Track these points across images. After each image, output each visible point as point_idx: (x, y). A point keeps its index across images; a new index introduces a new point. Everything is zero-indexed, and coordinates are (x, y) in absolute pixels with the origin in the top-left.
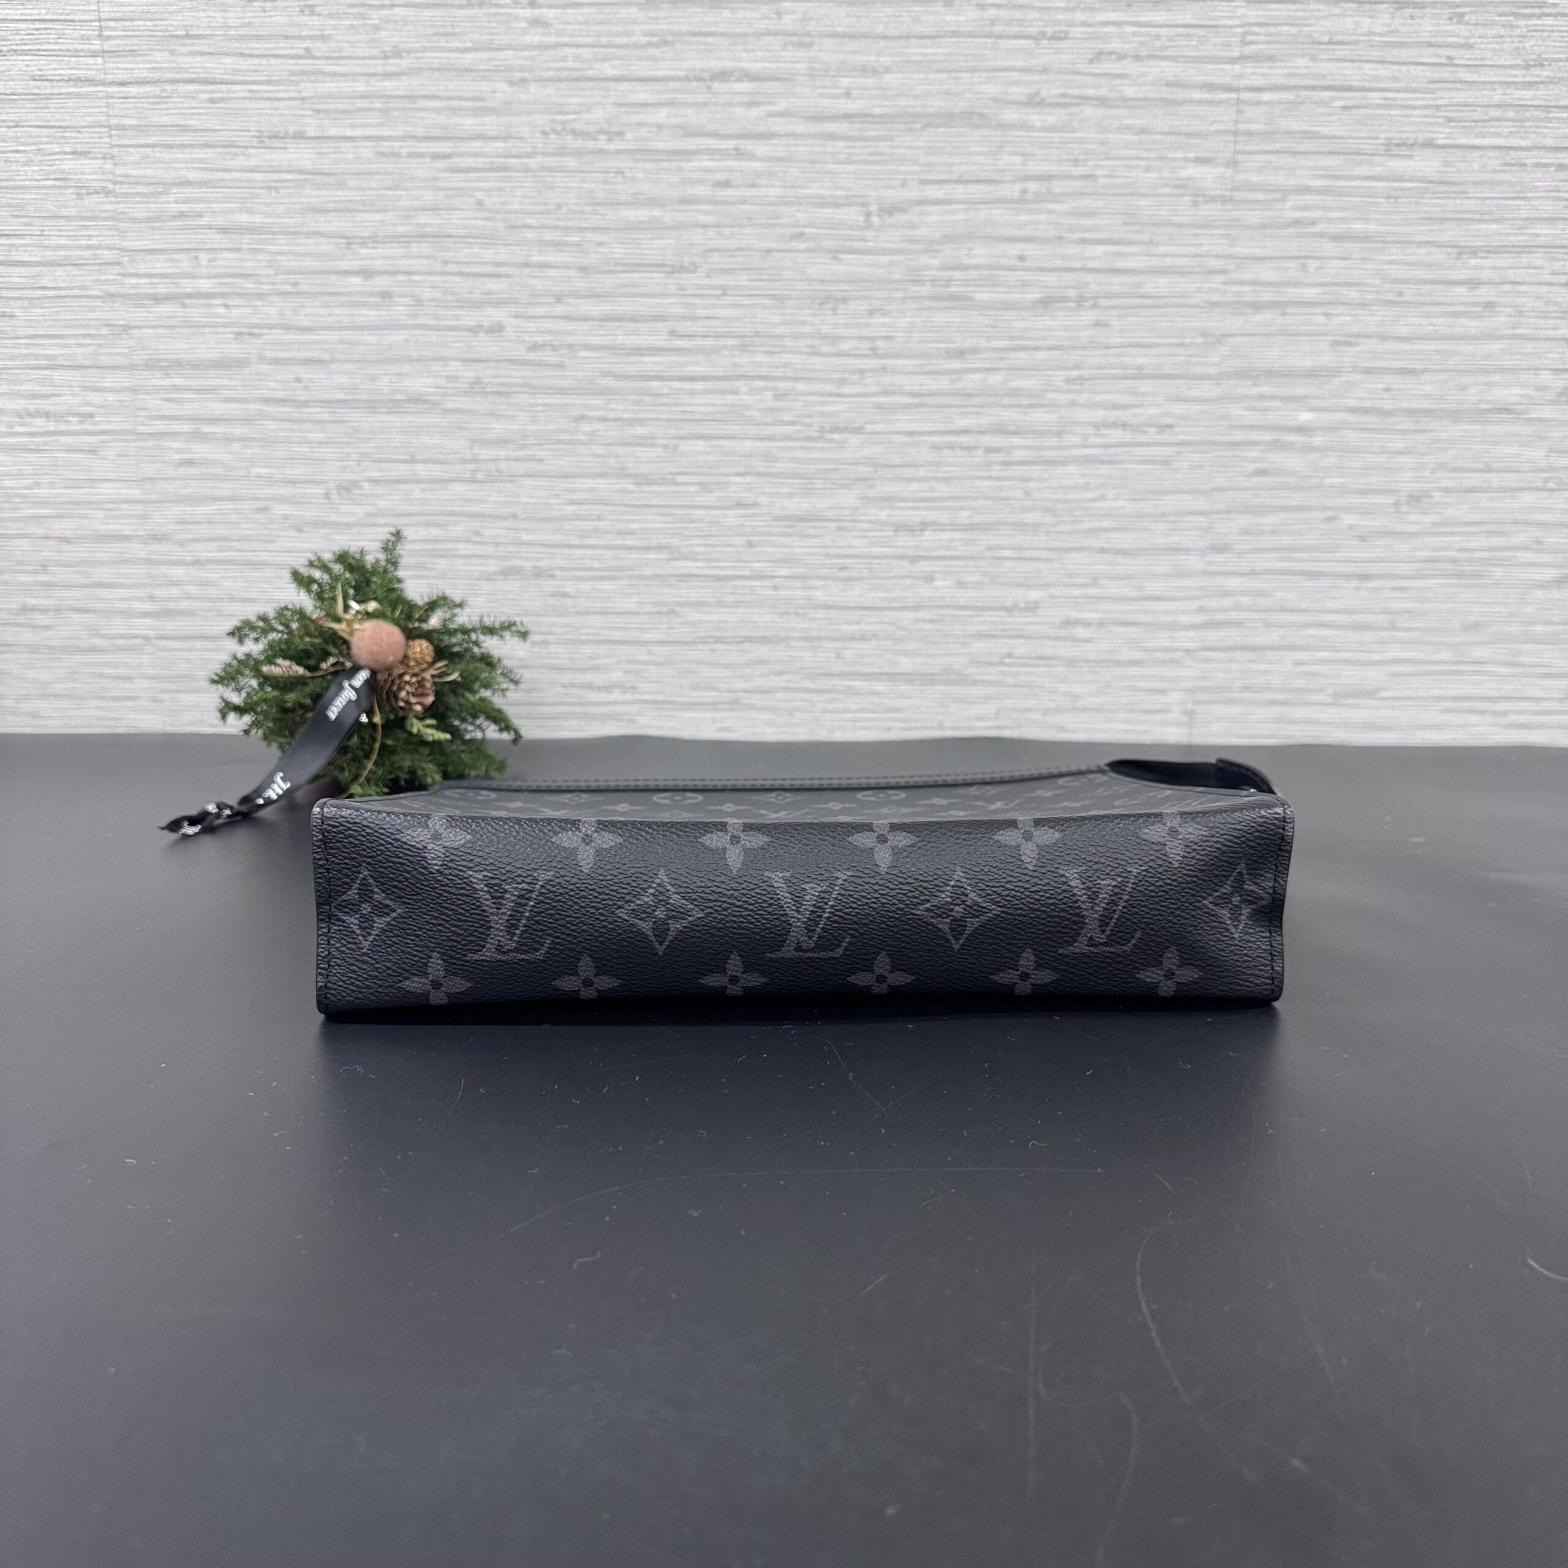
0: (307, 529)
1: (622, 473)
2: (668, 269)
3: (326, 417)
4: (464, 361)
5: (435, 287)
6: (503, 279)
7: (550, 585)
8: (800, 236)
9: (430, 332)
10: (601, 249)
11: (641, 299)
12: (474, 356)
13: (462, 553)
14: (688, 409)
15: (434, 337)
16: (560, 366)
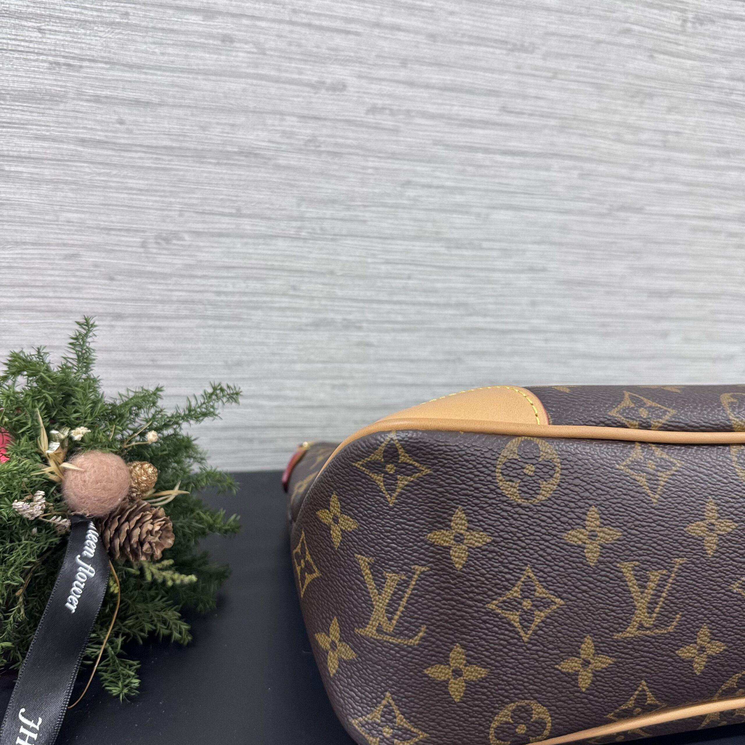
0: (119, 277)
1: (437, 238)
2: (509, 47)
3: (148, 163)
4: (303, 117)
5: (279, 36)
6: (351, 37)
7: (355, 336)
8: (627, 32)
9: (268, 84)
10: (451, 19)
11: (482, 73)
12: (312, 113)
13: (277, 305)
14: (505, 181)
15: (273, 89)
16: (395, 131)
